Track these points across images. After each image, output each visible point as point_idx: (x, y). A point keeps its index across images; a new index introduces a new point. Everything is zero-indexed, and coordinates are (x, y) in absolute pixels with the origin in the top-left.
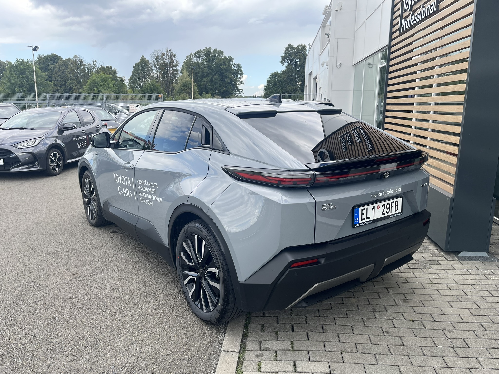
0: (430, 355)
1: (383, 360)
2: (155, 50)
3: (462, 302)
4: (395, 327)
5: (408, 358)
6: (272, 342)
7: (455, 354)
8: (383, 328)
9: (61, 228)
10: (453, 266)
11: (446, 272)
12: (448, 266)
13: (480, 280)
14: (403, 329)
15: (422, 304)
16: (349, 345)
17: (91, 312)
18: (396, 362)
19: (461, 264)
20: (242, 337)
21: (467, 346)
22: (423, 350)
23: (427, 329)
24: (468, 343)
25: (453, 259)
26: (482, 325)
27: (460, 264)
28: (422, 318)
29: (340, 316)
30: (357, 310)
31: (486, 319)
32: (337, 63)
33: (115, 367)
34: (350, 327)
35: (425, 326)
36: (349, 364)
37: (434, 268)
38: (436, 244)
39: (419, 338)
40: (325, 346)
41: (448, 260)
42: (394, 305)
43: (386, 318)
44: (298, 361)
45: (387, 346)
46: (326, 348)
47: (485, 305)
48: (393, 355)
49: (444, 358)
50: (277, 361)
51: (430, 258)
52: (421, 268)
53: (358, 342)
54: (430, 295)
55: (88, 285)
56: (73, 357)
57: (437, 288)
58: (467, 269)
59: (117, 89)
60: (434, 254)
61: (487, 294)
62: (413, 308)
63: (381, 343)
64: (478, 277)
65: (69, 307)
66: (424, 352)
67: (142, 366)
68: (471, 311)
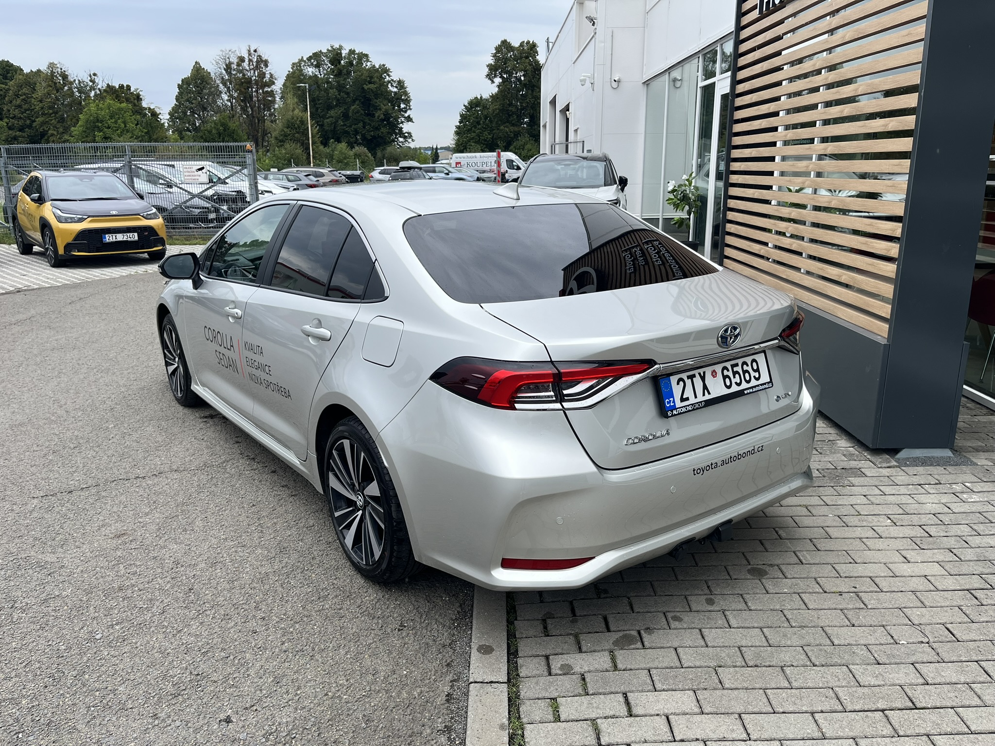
0: (888, 662)
1: (800, 678)
2: (222, 51)
3: (924, 549)
4: (809, 609)
5: (848, 671)
6: (571, 655)
7: (935, 657)
8: (786, 612)
9: (69, 434)
10: (891, 478)
11: (880, 490)
12: (882, 479)
13: (948, 505)
14: (825, 611)
15: (849, 557)
16: (727, 651)
17: (172, 616)
18: (826, 680)
19: (906, 474)
20: (508, 650)
21: (954, 639)
22: (873, 651)
23: (871, 609)
24: (955, 632)
25: (888, 465)
26: (973, 595)
27: (902, 473)
28: (856, 588)
29: (696, 592)
30: (728, 577)
31: (976, 582)
32: (611, 79)
33: (249, 736)
34: (720, 614)
35: (866, 603)
36: (736, 692)
37: (857, 485)
38: (850, 436)
39: (860, 628)
40: (681, 657)
41: (879, 466)
42: (796, 562)
43: (786, 590)
44: (632, 692)
45: (801, 648)
46: (683, 661)
47: (969, 554)
48: (816, 666)
49: (917, 666)
50: (588, 695)
51: (845, 465)
52: (832, 485)
53: (744, 645)
54: (860, 539)
55: (155, 558)
56: (150, 721)
57: (871, 525)
58: (919, 483)
59: (146, 133)
60: (850, 457)
61: (969, 532)
62: (834, 568)
63: (789, 643)
64: (945, 499)
65: (122, 610)
66: (876, 656)
67: (308, 727)
68: (946, 568)
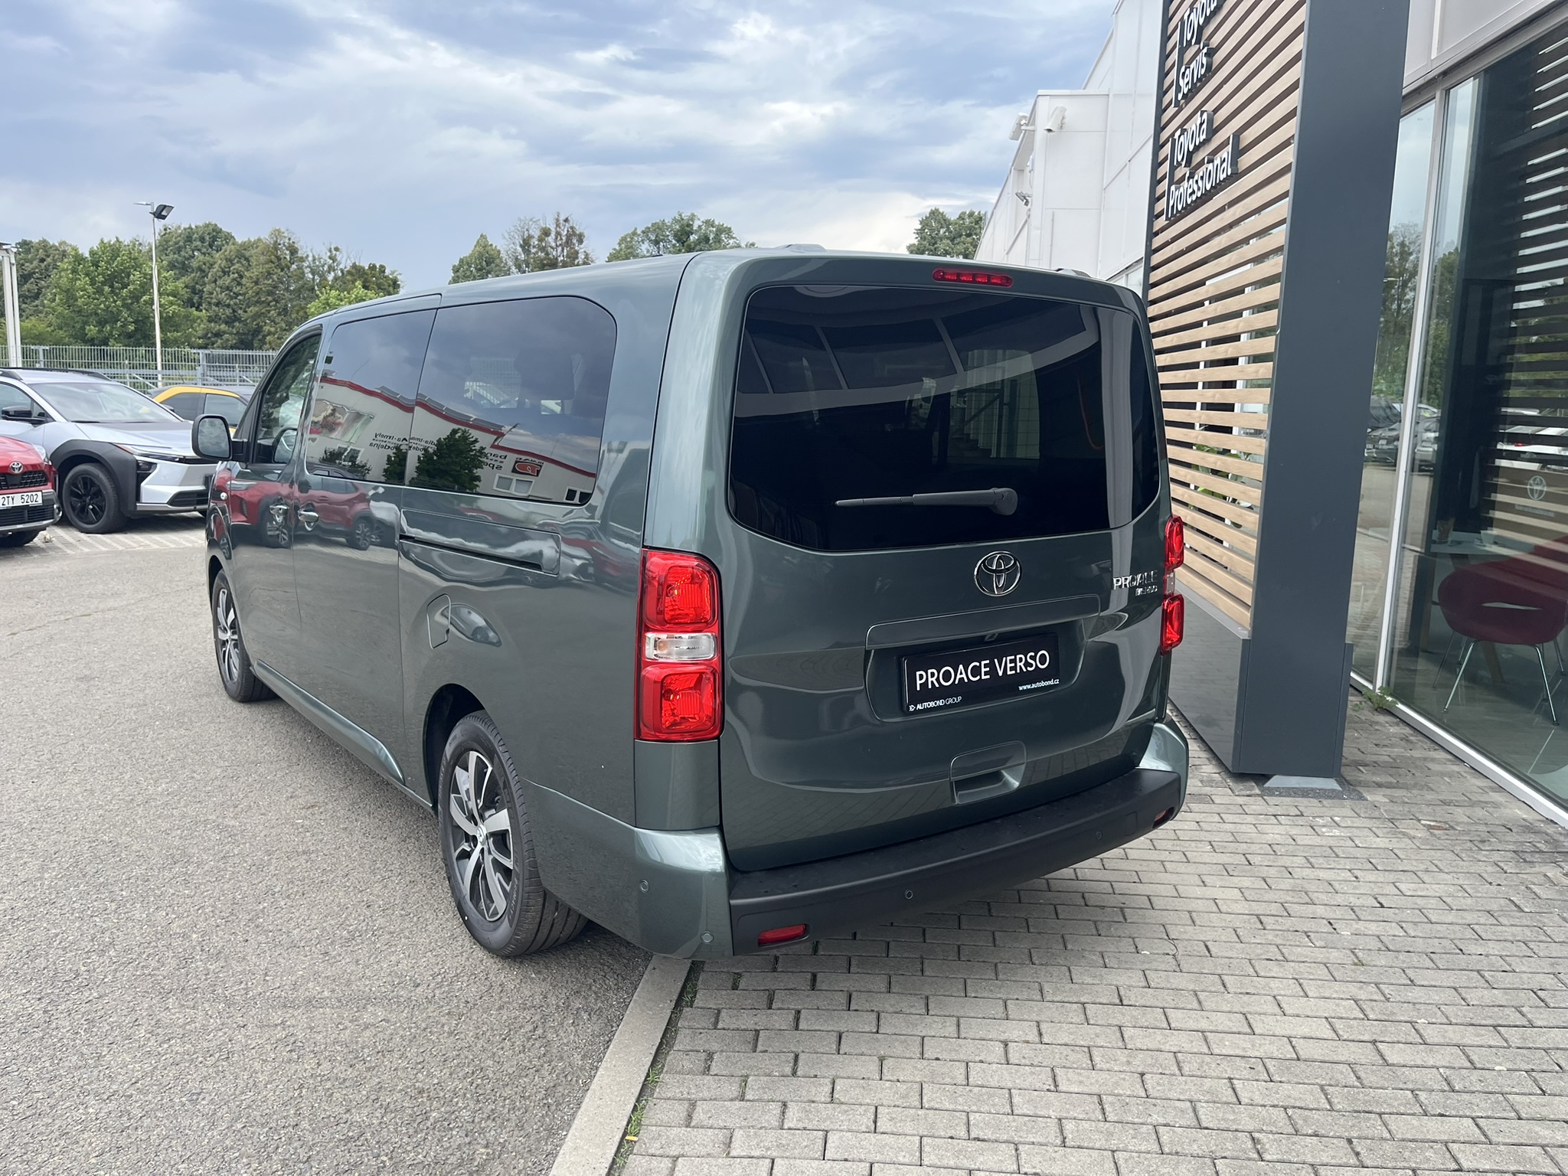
0: (1116, 966)
1: (1011, 973)
3: (1232, 875)
4: (1058, 919)
5: (1067, 970)
7: (1174, 967)
10: (1243, 806)
11: (1222, 818)
12: (1230, 806)
13: (1295, 837)
14: (1076, 921)
15: (1138, 878)
16: (943, 947)
18: (1037, 975)
19: (1265, 804)
21: (1208, 954)
22: (1106, 957)
23: (1129, 923)
24: (1212, 949)
25: (1248, 793)
26: (1261, 920)
27: (1262, 802)
28: (1124, 903)
31: (1275, 909)
34: (954, 918)
35: (1127, 917)
36: (933, 979)
37: (1196, 811)
39: (1104, 938)
40: (890, 949)
41: (1237, 793)
44: (824, 972)
46: (890, 952)
47: (1287, 884)
48: (1034, 964)
49: (1147, 972)
50: (775, 972)
53: (965, 943)
57: (1185, 850)
58: (1276, 813)
60: (1210, 782)
61: (1301, 864)
62: (1112, 885)
63: (1016, 945)
64: (1294, 831)
66: (1107, 960)
68: (1245, 894)
